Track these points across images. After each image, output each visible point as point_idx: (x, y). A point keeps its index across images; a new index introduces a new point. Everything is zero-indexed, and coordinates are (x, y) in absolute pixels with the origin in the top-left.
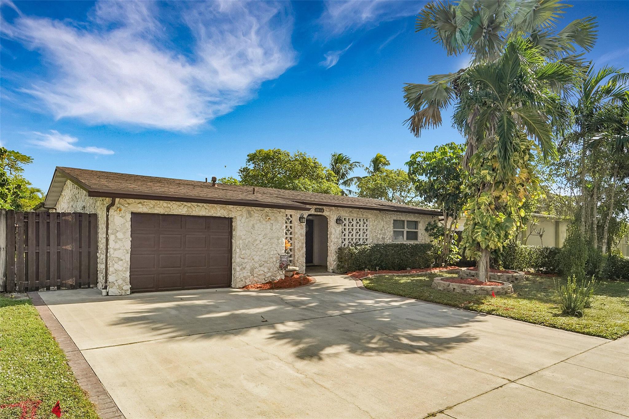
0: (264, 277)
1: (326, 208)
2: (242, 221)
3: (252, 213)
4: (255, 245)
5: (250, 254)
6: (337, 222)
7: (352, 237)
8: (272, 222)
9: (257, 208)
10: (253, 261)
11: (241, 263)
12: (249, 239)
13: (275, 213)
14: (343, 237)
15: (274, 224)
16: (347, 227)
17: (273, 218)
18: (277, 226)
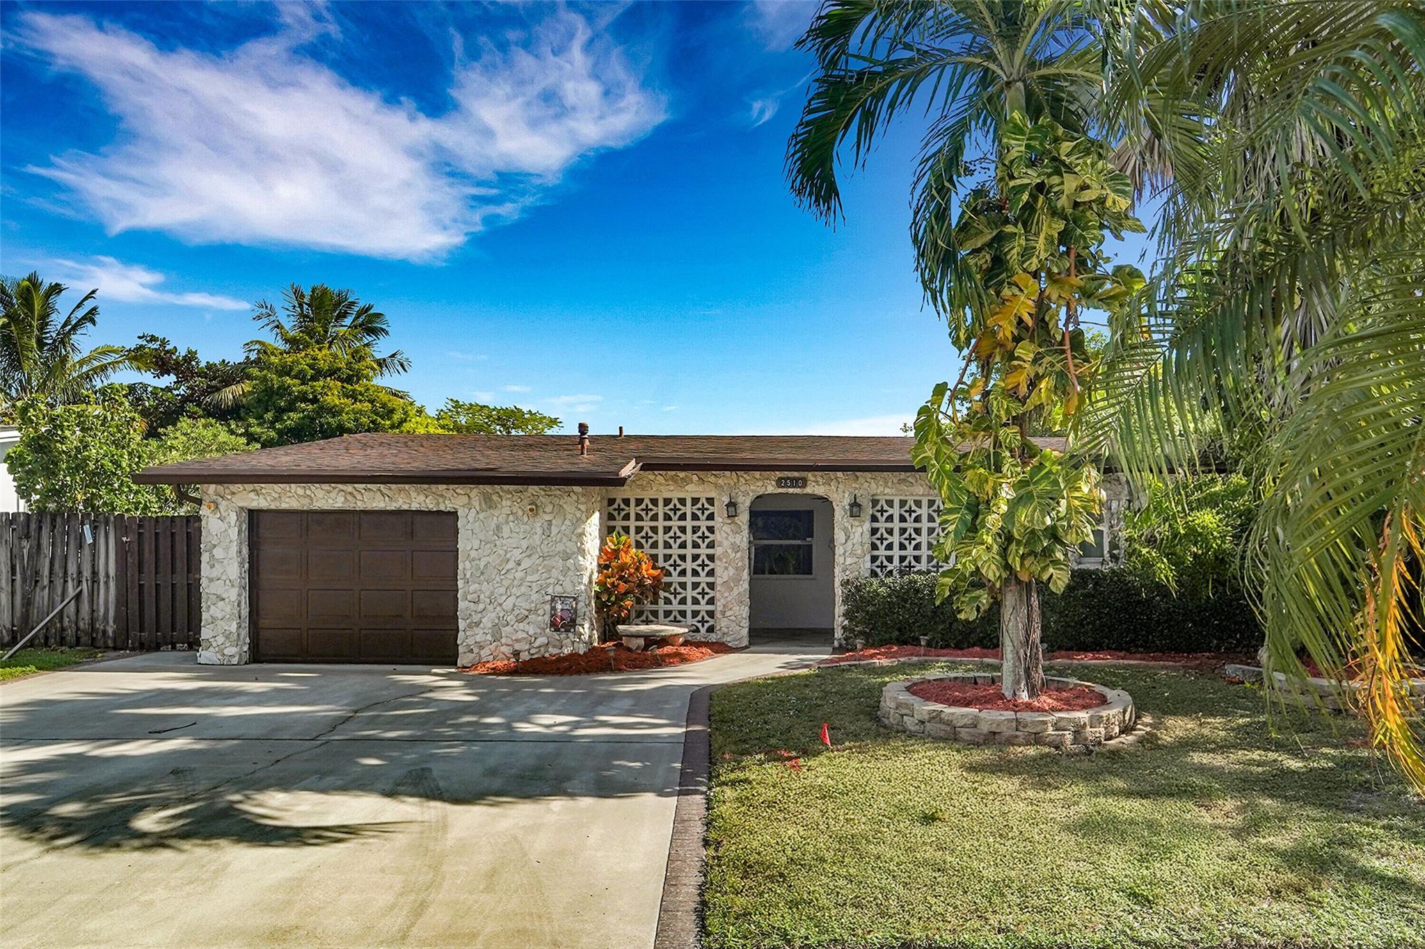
1: (814, 476)
2: (471, 519)
3: (495, 498)
4: (503, 572)
5: (492, 593)
6: (851, 511)
7: (917, 553)
8: (547, 517)
9: (506, 487)
10: (499, 608)
11: (469, 612)
12: (487, 559)
13: (555, 496)
14: (882, 552)
15: (554, 522)
16: (896, 525)
17: (549, 508)
18: (563, 528)
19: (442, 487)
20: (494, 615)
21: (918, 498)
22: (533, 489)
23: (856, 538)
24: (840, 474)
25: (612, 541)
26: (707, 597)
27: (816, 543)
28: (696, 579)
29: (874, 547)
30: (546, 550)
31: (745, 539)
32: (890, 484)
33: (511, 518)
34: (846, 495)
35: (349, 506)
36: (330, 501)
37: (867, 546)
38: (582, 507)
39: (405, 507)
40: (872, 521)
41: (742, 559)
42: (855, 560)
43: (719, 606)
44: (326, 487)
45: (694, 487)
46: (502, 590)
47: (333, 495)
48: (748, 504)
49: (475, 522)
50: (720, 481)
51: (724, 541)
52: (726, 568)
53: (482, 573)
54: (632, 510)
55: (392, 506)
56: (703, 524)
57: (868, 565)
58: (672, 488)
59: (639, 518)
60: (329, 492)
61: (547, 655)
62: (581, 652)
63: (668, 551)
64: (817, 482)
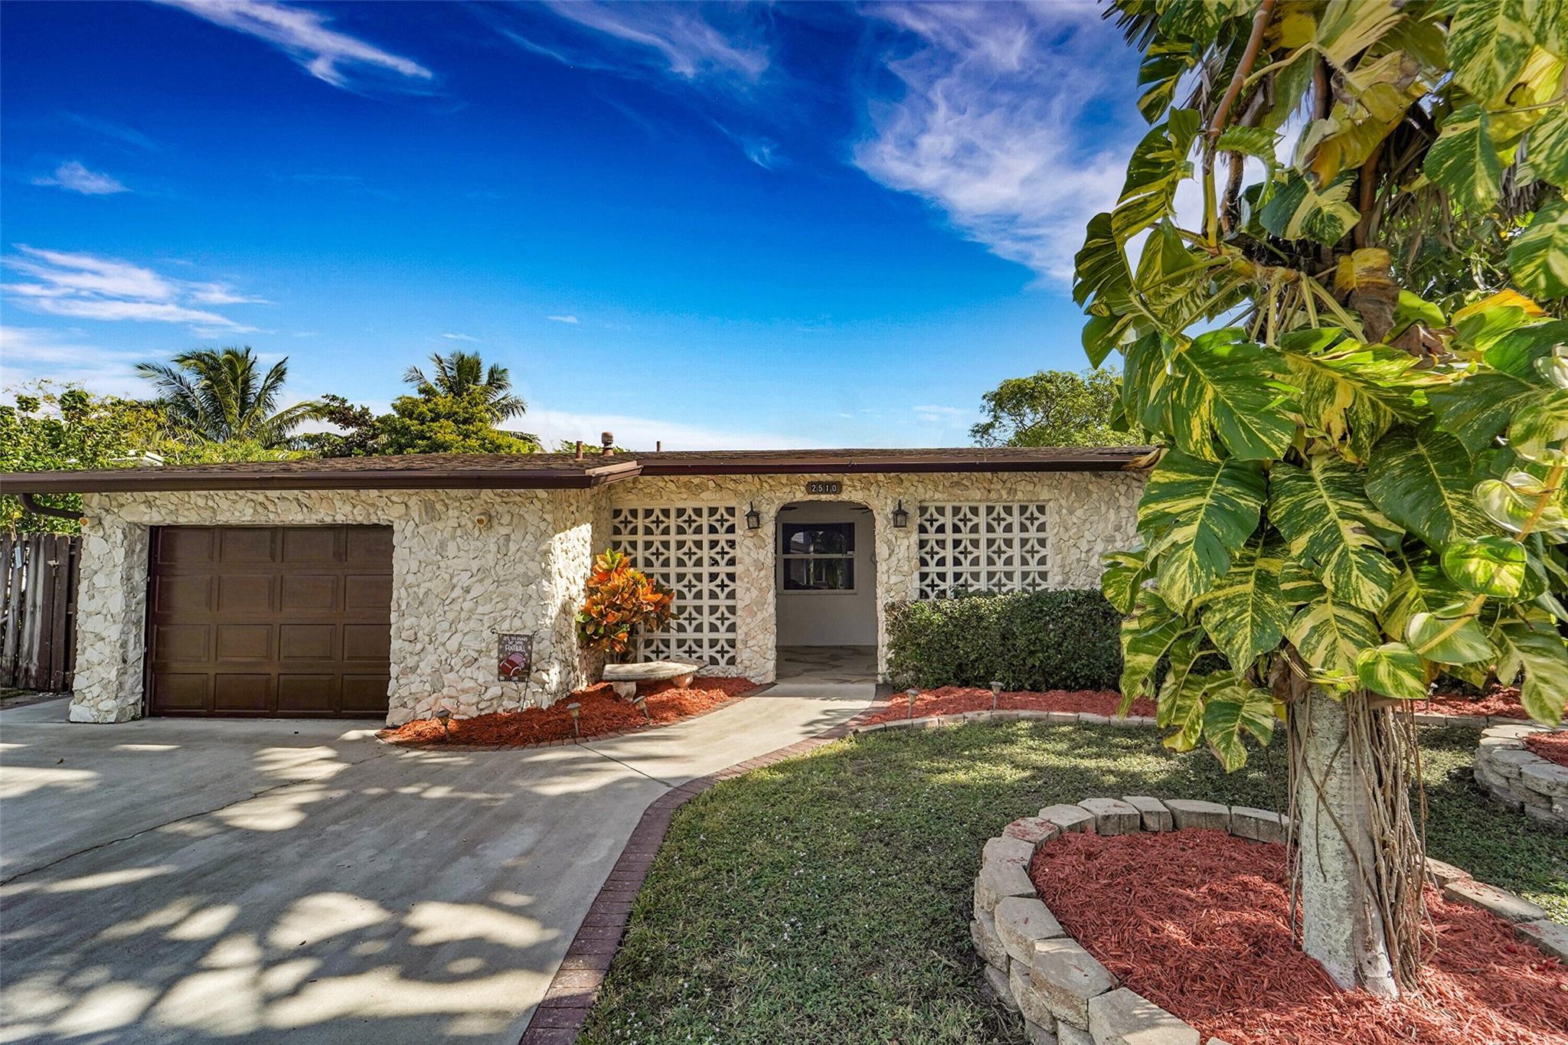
0: (475, 700)
1: (852, 480)
2: (408, 533)
3: (439, 506)
4: (447, 602)
5: (434, 629)
6: (895, 520)
7: (975, 569)
8: (504, 531)
9: (454, 492)
10: (441, 648)
11: (403, 654)
12: (428, 585)
13: (515, 503)
14: (932, 569)
15: (512, 536)
16: (949, 536)
17: (506, 519)
18: (524, 544)
19: (374, 493)
20: (435, 657)
21: (974, 504)
22: (487, 494)
23: (902, 552)
24: (880, 476)
25: (603, 559)
26: (727, 623)
27: (858, 556)
28: (714, 602)
29: (923, 562)
30: (501, 573)
31: (769, 555)
32: (941, 488)
33: (459, 532)
34: (889, 502)
35: (261, 519)
36: (237, 514)
37: (916, 562)
38: (549, 517)
39: (328, 520)
40: (920, 532)
41: (767, 578)
42: (901, 578)
43: (739, 635)
44: (231, 494)
45: (711, 495)
46: (446, 625)
47: (240, 505)
48: (773, 513)
49: (413, 537)
50: (740, 487)
51: (746, 557)
52: (748, 590)
53: (421, 603)
54: (640, 522)
55: (311, 519)
56: (722, 537)
57: (917, 584)
58: (685, 496)
59: (648, 531)
60: (235, 502)
61: (500, 711)
62: (544, 707)
63: (682, 570)
64: (854, 486)
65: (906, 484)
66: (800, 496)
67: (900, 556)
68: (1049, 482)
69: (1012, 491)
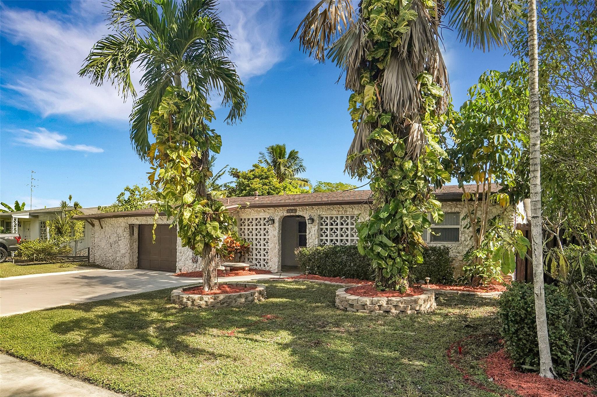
0: (191, 268)
1: (299, 208)
5: (184, 250)
7: (336, 238)
10: (186, 255)
11: (179, 256)
14: (324, 238)
16: (329, 227)
23: (313, 232)
24: (307, 207)
26: (268, 254)
29: (321, 235)
31: (277, 233)
32: (324, 210)
34: (309, 215)
37: (319, 235)
40: (320, 225)
41: (276, 240)
42: (312, 241)
43: (269, 257)
45: (264, 214)
48: (278, 219)
50: (270, 211)
51: (271, 233)
52: (271, 243)
54: (247, 222)
56: (267, 227)
58: (257, 214)
59: (248, 225)
61: (196, 271)
63: (257, 237)
64: (300, 210)
65: (314, 209)
66: (286, 214)
67: (312, 234)
68: (357, 208)
69: (346, 211)
